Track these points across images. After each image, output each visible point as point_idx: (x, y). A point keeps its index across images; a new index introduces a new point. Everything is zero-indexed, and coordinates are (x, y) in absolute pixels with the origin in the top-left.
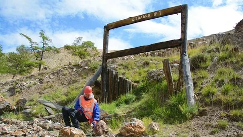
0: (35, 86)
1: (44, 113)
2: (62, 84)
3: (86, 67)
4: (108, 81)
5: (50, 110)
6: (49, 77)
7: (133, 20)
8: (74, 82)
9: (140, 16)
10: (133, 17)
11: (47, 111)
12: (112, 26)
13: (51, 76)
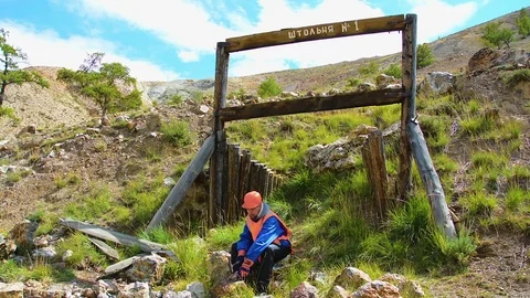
0: (26, 180)
1: (94, 256)
2: (101, 176)
3: (154, 134)
4: (225, 171)
5: (106, 248)
6: (58, 155)
7: (291, 36)
8: (134, 170)
9: (309, 28)
10: (291, 30)
11: (98, 249)
12: (239, 43)
13: (62, 152)
